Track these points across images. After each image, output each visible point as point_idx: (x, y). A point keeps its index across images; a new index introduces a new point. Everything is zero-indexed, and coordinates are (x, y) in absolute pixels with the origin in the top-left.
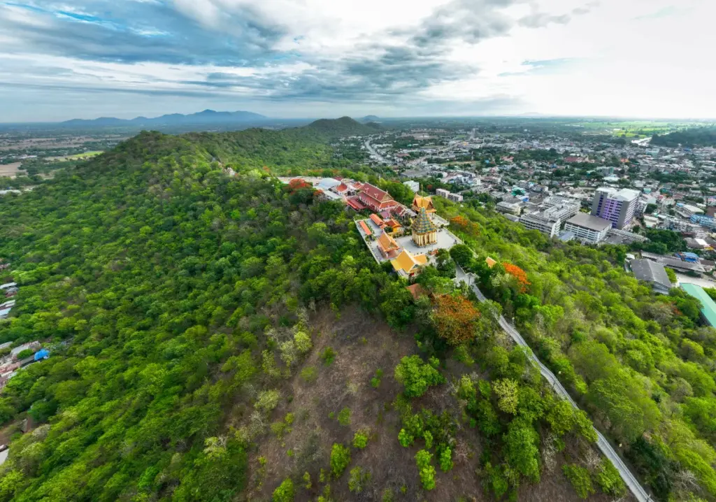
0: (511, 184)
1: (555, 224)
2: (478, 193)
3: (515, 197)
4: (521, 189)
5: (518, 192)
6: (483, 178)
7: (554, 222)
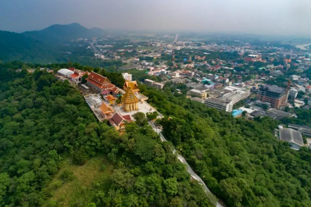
0: (201, 77)
1: (228, 105)
2: (177, 83)
3: (204, 86)
4: (208, 80)
5: (207, 83)
6: (181, 72)
7: (229, 103)
